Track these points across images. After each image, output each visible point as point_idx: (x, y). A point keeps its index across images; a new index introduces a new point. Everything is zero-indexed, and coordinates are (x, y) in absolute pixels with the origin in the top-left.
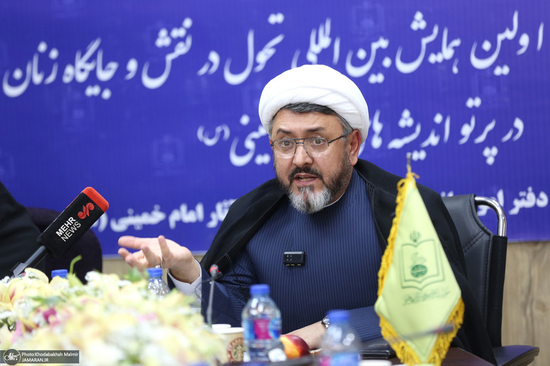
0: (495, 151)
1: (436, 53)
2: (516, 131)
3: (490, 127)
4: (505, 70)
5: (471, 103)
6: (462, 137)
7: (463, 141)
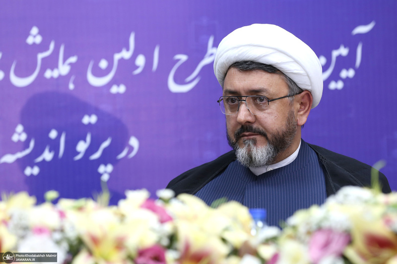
0: (110, 168)
1: (52, 69)
2: (131, 149)
3: (106, 144)
4: (122, 89)
5: (86, 120)
6: (78, 153)
7: (79, 157)
